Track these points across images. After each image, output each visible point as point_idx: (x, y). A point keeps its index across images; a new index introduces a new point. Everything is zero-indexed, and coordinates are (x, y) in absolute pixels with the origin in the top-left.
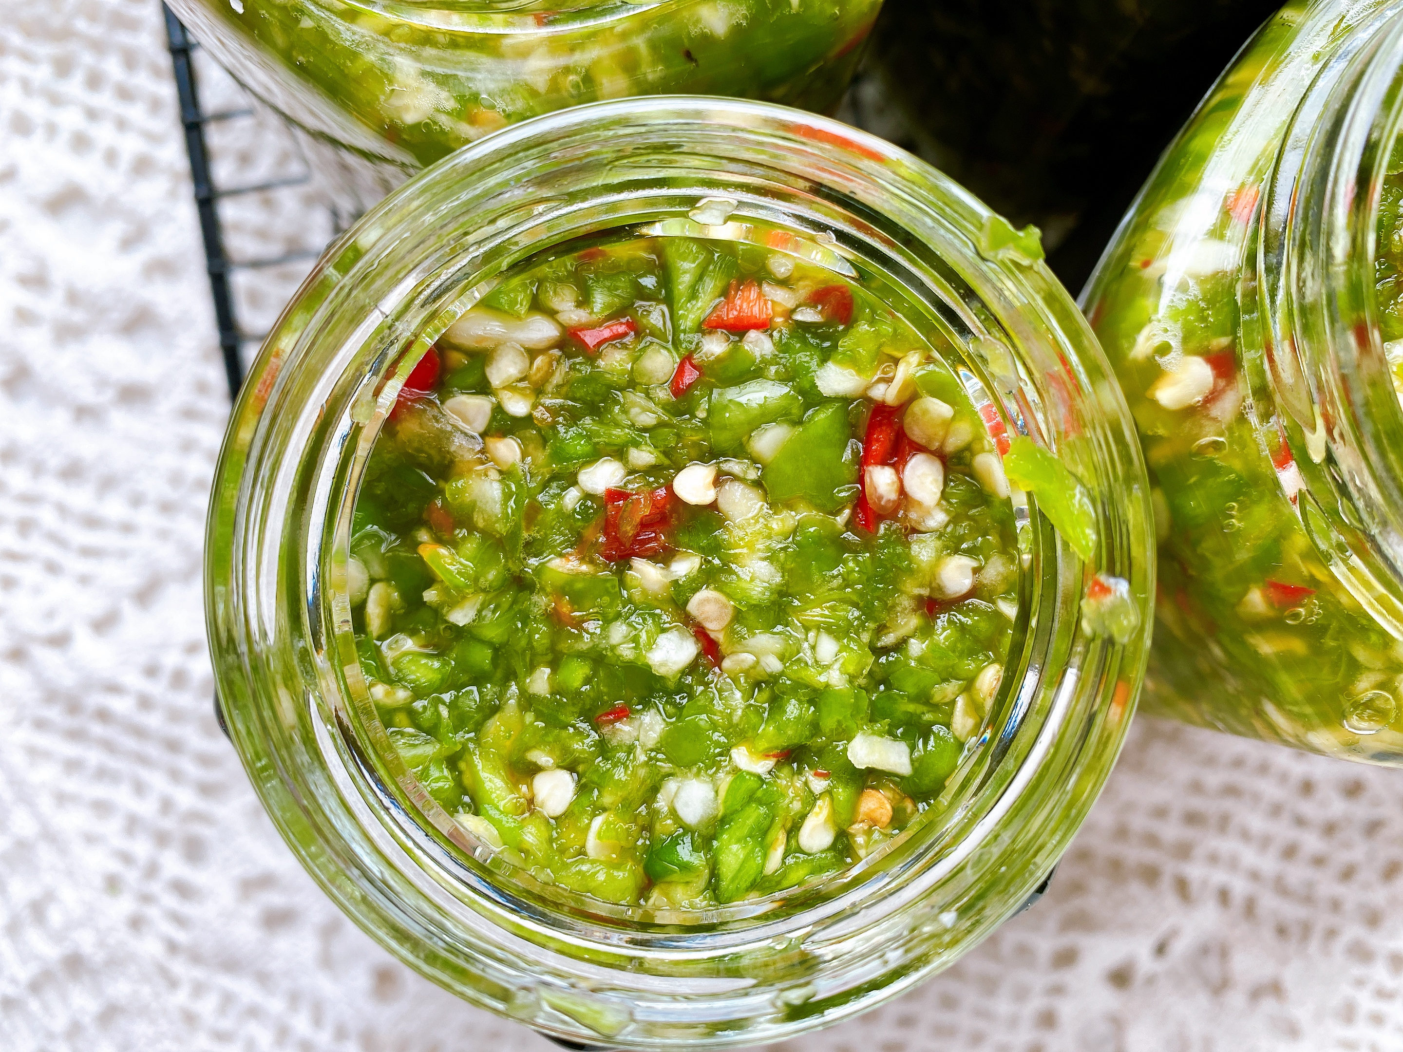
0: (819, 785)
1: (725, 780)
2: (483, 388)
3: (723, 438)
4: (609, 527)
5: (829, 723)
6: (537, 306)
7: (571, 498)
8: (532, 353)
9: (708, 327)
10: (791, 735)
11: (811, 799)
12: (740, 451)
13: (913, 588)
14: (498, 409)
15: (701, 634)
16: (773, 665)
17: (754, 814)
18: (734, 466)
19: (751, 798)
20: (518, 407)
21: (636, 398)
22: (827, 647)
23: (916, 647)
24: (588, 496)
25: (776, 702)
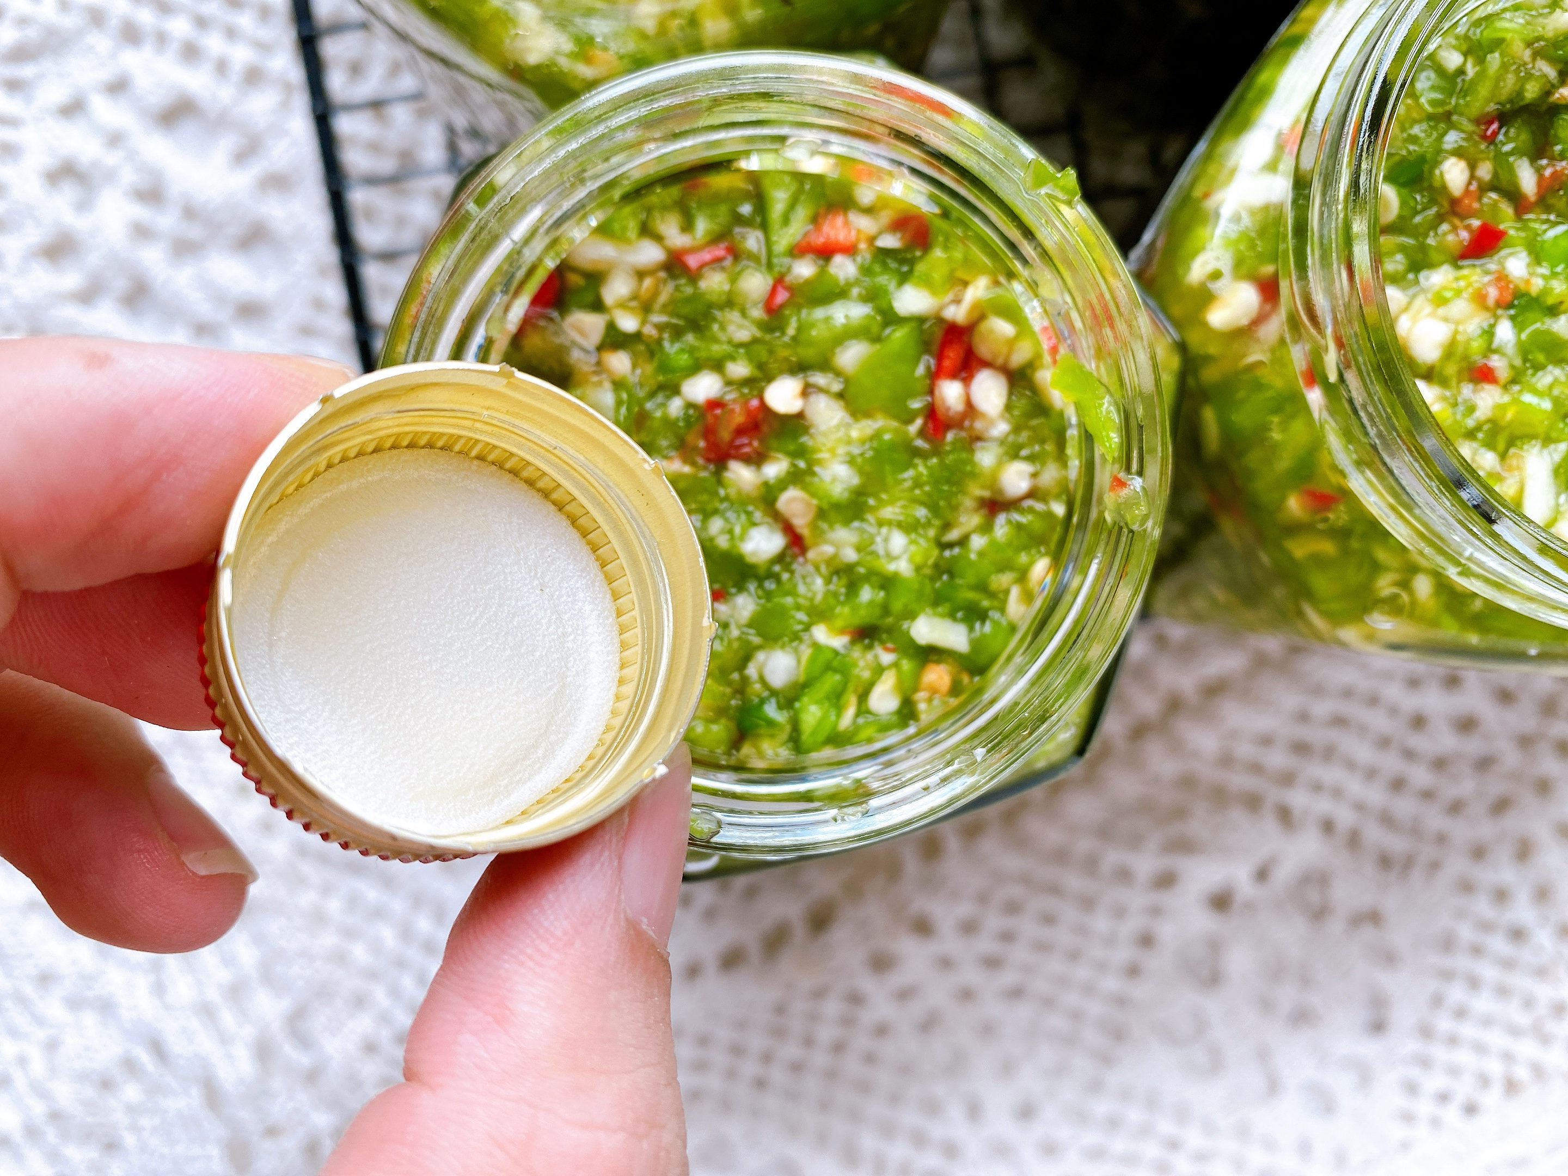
0: (887, 658)
1: (806, 652)
2: (597, 306)
3: (808, 353)
4: (709, 433)
5: (897, 605)
6: (646, 231)
7: (675, 407)
8: (641, 274)
9: (799, 251)
10: (863, 616)
11: (879, 670)
12: (825, 365)
13: (977, 491)
14: (611, 327)
15: (788, 529)
16: (850, 555)
17: (833, 680)
18: (820, 379)
19: (828, 668)
20: (628, 323)
21: (733, 316)
22: (898, 541)
23: (978, 542)
24: (690, 405)
25: (853, 588)
